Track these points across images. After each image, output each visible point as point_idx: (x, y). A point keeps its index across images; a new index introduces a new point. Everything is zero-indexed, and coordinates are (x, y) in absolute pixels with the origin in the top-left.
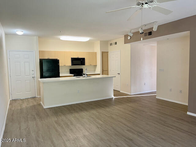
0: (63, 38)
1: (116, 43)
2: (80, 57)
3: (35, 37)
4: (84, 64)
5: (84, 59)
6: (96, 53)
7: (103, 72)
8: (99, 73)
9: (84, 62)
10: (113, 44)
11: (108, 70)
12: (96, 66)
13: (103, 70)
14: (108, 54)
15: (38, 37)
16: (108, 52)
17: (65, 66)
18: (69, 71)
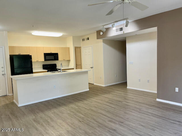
0: (35, 33)
1: (88, 39)
2: (53, 52)
3: (4, 32)
4: (57, 59)
5: (57, 54)
6: (69, 48)
7: (76, 66)
8: (72, 67)
9: (58, 57)
10: (85, 39)
11: (81, 65)
12: (69, 61)
13: (76, 64)
14: (80, 49)
15: (7, 32)
16: (80, 47)
17: (37, 61)
18: (42, 67)
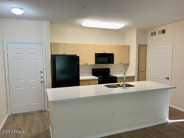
1: (164, 32)
2: (107, 52)
3: (45, 21)
4: (112, 62)
5: (112, 55)
6: (129, 46)
7: (138, 73)
9: (113, 59)
10: (157, 33)
11: (145, 72)
12: (127, 65)
13: (138, 71)
14: (146, 48)
15: (48, 22)
16: (147, 45)
17: (86, 64)
18: (92, 71)
